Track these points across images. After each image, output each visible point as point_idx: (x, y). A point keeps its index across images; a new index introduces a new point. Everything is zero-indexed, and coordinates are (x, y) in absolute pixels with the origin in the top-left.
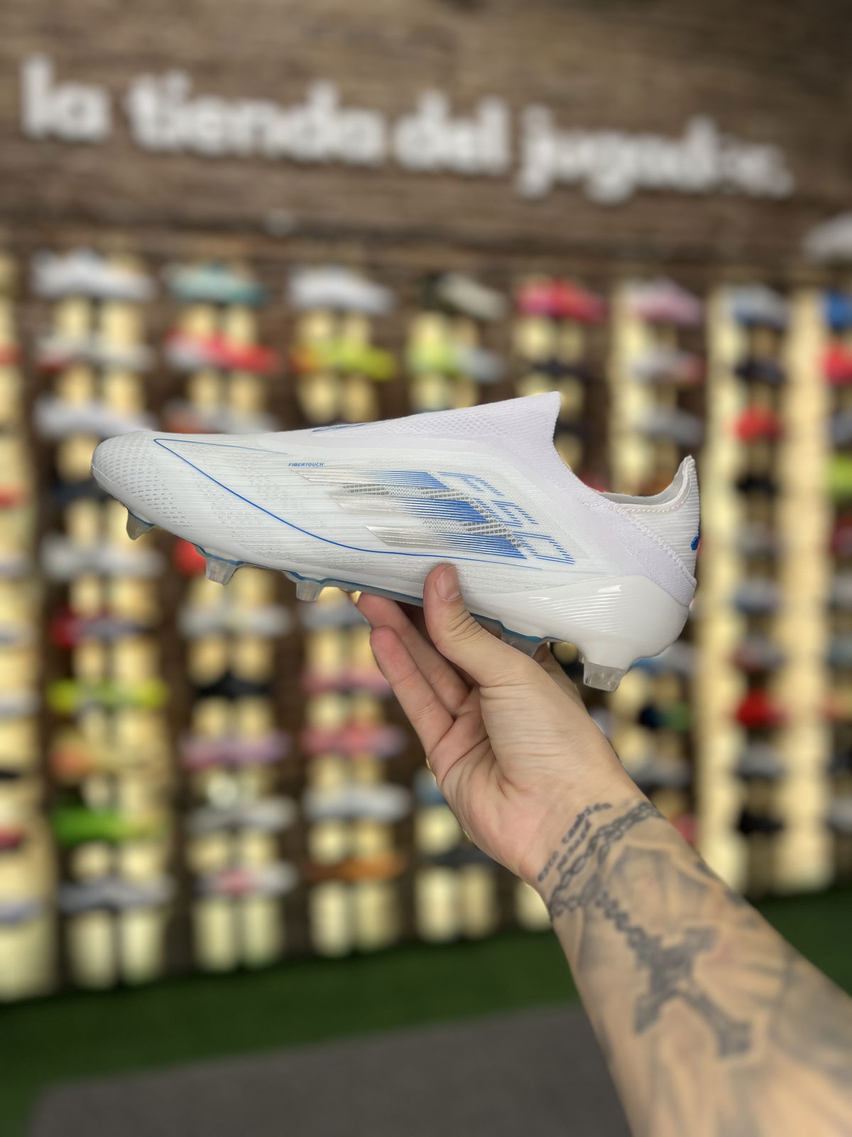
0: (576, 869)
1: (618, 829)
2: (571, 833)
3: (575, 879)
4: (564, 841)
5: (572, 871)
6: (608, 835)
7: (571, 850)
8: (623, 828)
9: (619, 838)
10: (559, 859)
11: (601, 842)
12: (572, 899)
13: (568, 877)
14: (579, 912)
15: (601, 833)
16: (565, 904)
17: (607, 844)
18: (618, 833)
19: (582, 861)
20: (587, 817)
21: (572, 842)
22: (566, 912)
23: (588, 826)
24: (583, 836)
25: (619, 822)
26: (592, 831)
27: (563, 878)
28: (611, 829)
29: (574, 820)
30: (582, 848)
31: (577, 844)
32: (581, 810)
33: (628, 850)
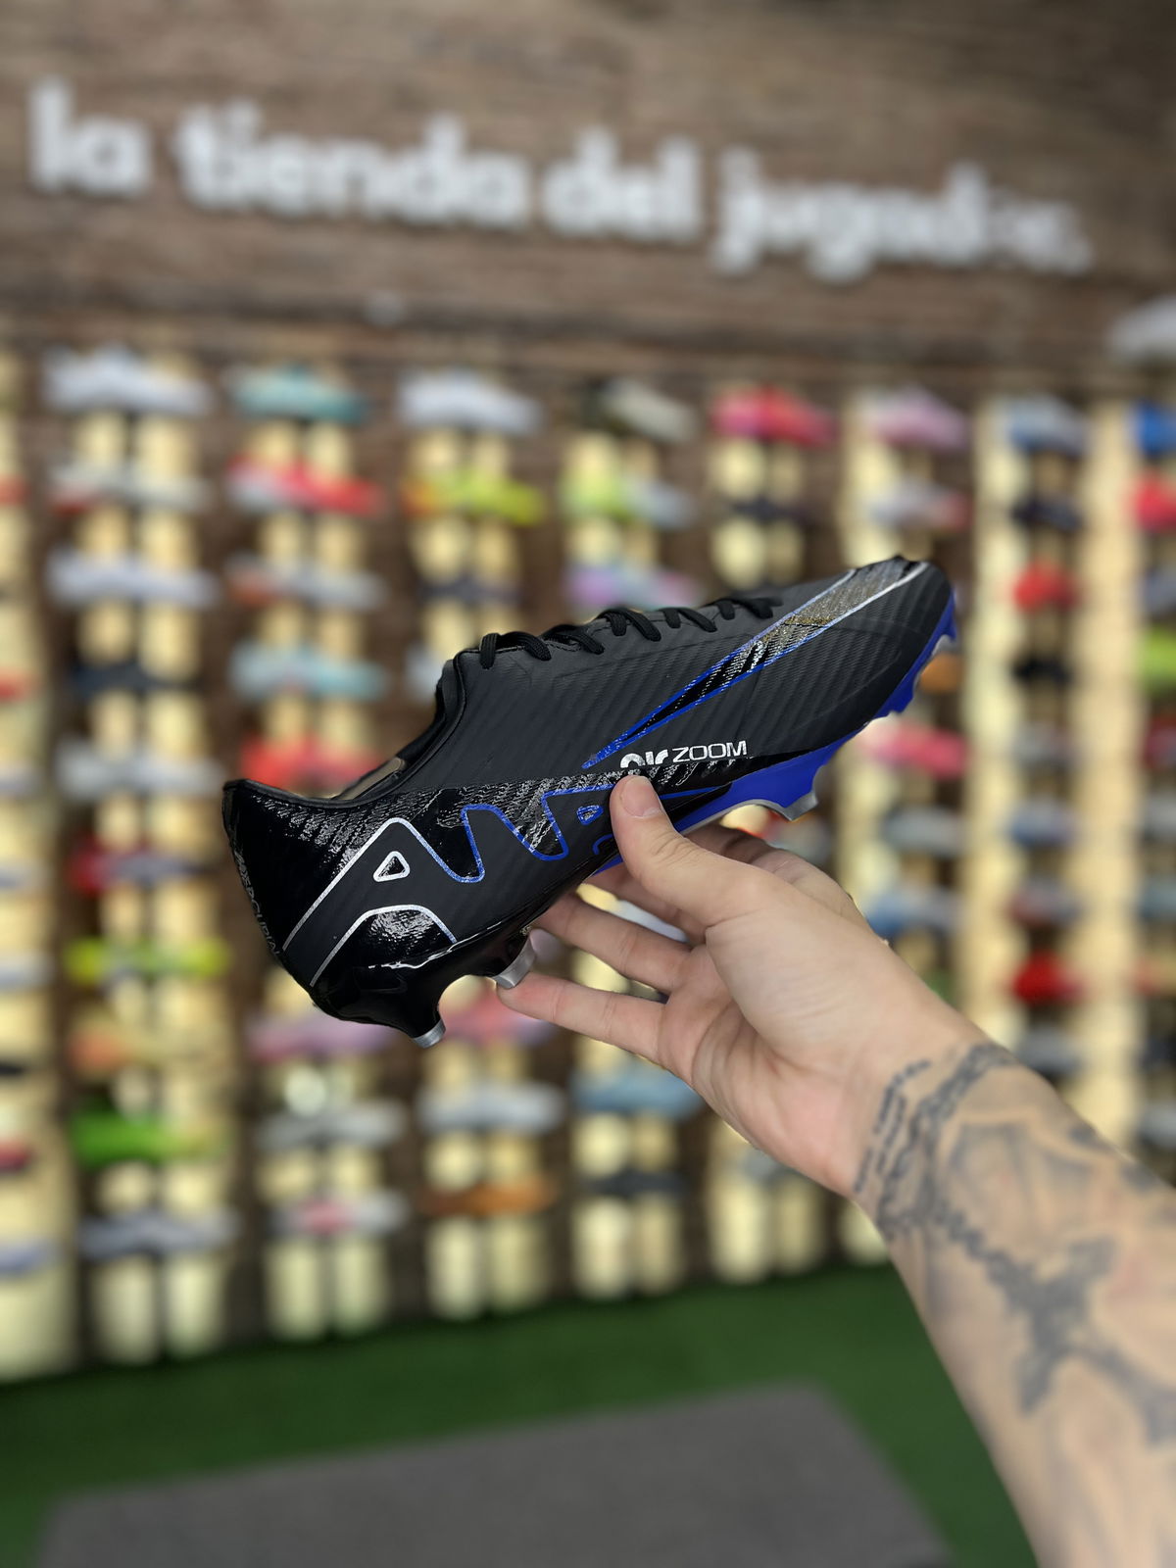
0: (901, 1170)
1: (947, 1100)
2: (883, 1116)
3: (902, 1184)
4: (877, 1130)
5: (896, 1173)
6: (935, 1110)
7: (889, 1142)
8: (954, 1096)
9: (950, 1113)
10: (875, 1159)
11: (925, 1124)
12: (904, 1214)
13: (893, 1182)
14: (913, 1233)
15: (925, 1109)
16: (897, 1222)
17: (936, 1126)
18: (947, 1106)
19: (905, 1158)
20: (899, 1091)
21: (886, 1129)
23: (903, 1103)
24: (899, 1118)
25: (947, 1089)
26: (911, 1110)
27: (887, 1184)
28: (936, 1101)
29: (882, 1097)
30: (902, 1138)
31: (895, 1131)
32: (889, 1080)
33: (966, 1129)
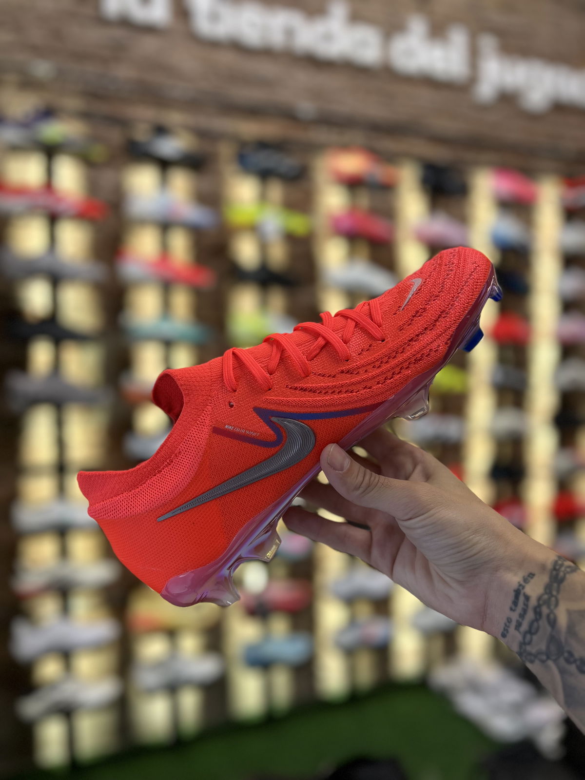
0: (533, 631)
1: (552, 596)
2: (515, 603)
3: (535, 638)
4: (511, 609)
5: (531, 632)
6: (547, 603)
7: (522, 616)
8: (554, 593)
9: (557, 605)
10: (514, 624)
11: (545, 610)
12: (539, 653)
13: (528, 637)
14: (550, 663)
15: (541, 602)
16: (536, 656)
17: (552, 612)
18: (553, 599)
19: (535, 624)
20: (522, 592)
21: (519, 609)
22: (537, 662)
23: (527, 598)
24: (526, 605)
25: (548, 588)
26: (533, 602)
27: (524, 637)
28: (546, 597)
29: (512, 594)
30: (530, 615)
31: (525, 611)
32: (515, 585)
33: (569, 612)
